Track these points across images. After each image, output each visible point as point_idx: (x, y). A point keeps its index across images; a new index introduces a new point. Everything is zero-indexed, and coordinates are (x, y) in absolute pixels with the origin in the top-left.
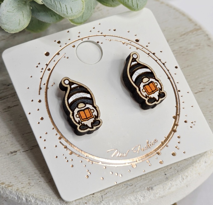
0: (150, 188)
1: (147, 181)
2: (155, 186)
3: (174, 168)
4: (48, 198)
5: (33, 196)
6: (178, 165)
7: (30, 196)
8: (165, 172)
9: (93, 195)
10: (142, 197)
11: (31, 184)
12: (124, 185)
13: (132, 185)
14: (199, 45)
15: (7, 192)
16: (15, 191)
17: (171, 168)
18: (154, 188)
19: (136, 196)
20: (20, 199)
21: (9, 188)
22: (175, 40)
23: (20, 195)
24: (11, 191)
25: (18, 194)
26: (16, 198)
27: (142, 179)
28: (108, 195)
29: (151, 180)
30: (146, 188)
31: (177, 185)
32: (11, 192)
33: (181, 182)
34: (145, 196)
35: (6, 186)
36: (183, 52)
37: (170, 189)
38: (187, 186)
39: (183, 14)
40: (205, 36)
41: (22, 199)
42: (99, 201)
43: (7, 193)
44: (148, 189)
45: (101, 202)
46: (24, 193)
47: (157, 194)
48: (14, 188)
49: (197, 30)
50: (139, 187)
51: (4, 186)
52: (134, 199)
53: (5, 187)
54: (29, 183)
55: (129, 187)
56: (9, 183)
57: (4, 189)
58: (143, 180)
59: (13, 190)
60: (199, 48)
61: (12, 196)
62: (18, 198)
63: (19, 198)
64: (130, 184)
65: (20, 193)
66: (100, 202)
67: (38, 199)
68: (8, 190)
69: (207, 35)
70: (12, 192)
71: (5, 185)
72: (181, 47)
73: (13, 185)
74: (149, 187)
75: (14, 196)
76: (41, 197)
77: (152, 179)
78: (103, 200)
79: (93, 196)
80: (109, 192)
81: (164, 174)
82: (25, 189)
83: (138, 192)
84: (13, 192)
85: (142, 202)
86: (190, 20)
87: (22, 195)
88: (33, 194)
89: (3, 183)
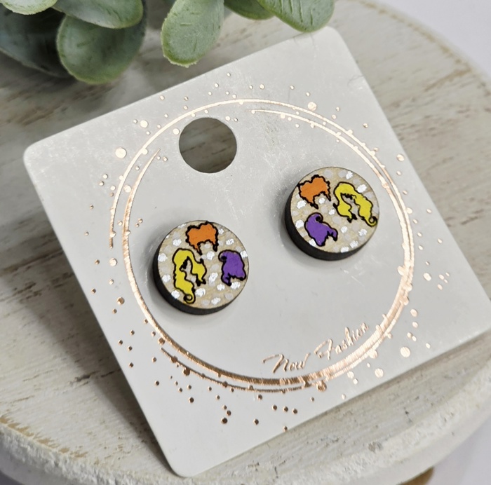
0: (376, 446)
1: (369, 430)
2: (386, 440)
3: (425, 397)
4: (161, 479)
5: (130, 475)
6: (431, 390)
7: (125, 476)
8: (405, 408)
9: (257, 467)
10: (359, 464)
11: (125, 450)
12: (319, 442)
13: (337, 441)
14: (468, 110)
15: (76, 469)
16: (92, 467)
17: (418, 398)
18: (385, 444)
19: (346, 464)
20: (104, 483)
21: (80, 460)
22: (414, 100)
23: (104, 474)
24: (83, 466)
25: (99, 471)
26: (95, 480)
27: (357, 425)
28: (288, 465)
29: (377, 426)
30: (368, 445)
31: (432, 434)
32: (83, 470)
33: (440, 428)
34: (366, 464)
35: (72, 456)
36: (432, 129)
37: (417, 444)
38: (453, 434)
39: (430, 37)
40: (479, 87)
41: (108, 483)
42: (270, 479)
43: (76, 471)
44: (372, 448)
45: (274, 480)
46: (111, 469)
47: (391, 456)
48: (89, 458)
49: (460, 73)
50: (353, 443)
51: (67, 455)
52: (343, 471)
53: (70, 458)
54: (120, 447)
55: (331, 444)
56: (78, 449)
57: (68, 461)
58: (359, 427)
59: (88, 464)
60: (467, 116)
61: (86, 476)
62: (98, 480)
63: (100, 480)
64: (333, 438)
65: (102, 470)
66: (271, 481)
67: (142, 480)
68: (77, 464)
69: (484, 85)
70: (85, 467)
71: (69, 452)
72: (428, 117)
73: (86, 453)
74: (374, 443)
75: (90, 477)
76: (147, 477)
77: (379, 425)
78: (277, 477)
79: (257, 470)
80: (289, 459)
81: (403, 412)
82: (112, 461)
83: (351, 454)
84: (89, 468)
85: (359, 476)
86: (445, 50)
87: (108, 474)
89: (65, 450)
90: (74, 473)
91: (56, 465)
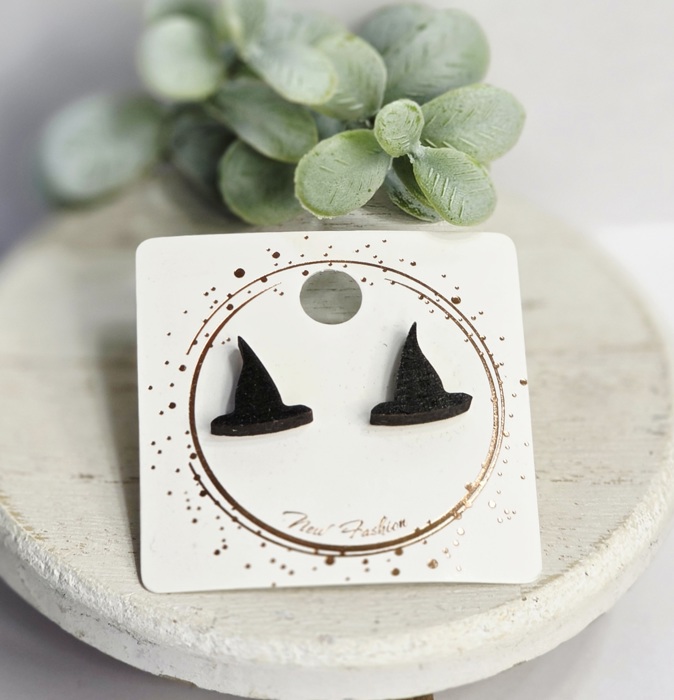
0: (327, 638)
1: (329, 622)
2: (340, 637)
7: (70, 572)
11: (84, 550)
13: (291, 619)
15: (30, 550)
16: (45, 552)
20: (49, 571)
21: (38, 541)
23: (52, 563)
24: (38, 548)
25: (50, 558)
26: (43, 566)
29: (338, 622)
32: (36, 552)
35: (33, 536)
37: (372, 656)
41: (53, 573)
45: (207, 629)
48: (46, 544)
51: (29, 533)
53: (30, 537)
54: (82, 545)
56: (42, 532)
59: (43, 548)
61: (36, 560)
63: (48, 567)
65: (53, 559)
66: (205, 628)
68: (33, 546)
70: (39, 551)
71: (32, 532)
73: (47, 538)
75: (40, 562)
81: (374, 619)
82: (66, 554)
84: (42, 552)
87: (57, 564)
88: (78, 569)
89: (29, 528)
90: (28, 554)
91: (16, 539)
